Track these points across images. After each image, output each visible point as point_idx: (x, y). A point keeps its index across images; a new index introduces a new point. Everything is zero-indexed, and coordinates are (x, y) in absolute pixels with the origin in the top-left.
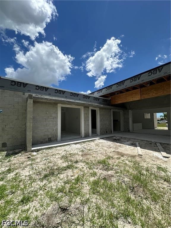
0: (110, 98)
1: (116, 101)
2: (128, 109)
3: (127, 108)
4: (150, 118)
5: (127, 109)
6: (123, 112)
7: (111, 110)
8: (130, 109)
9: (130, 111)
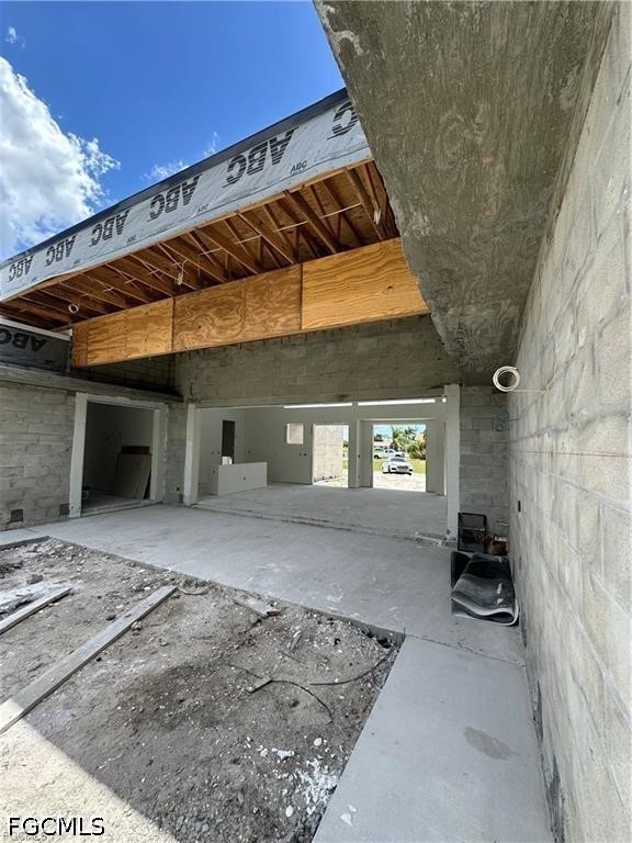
0: (71, 332)
1: (90, 348)
2: (185, 398)
3: (181, 396)
4: (302, 442)
5: (182, 401)
6: (167, 411)
7: (72, 393)
8: (193, 401)
9: (191, 406)
